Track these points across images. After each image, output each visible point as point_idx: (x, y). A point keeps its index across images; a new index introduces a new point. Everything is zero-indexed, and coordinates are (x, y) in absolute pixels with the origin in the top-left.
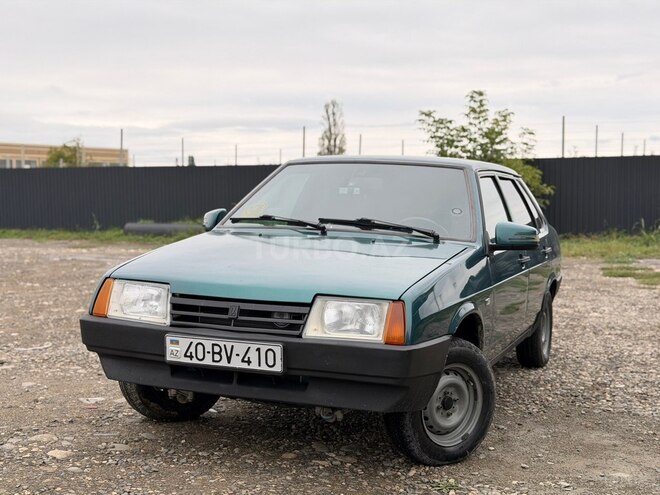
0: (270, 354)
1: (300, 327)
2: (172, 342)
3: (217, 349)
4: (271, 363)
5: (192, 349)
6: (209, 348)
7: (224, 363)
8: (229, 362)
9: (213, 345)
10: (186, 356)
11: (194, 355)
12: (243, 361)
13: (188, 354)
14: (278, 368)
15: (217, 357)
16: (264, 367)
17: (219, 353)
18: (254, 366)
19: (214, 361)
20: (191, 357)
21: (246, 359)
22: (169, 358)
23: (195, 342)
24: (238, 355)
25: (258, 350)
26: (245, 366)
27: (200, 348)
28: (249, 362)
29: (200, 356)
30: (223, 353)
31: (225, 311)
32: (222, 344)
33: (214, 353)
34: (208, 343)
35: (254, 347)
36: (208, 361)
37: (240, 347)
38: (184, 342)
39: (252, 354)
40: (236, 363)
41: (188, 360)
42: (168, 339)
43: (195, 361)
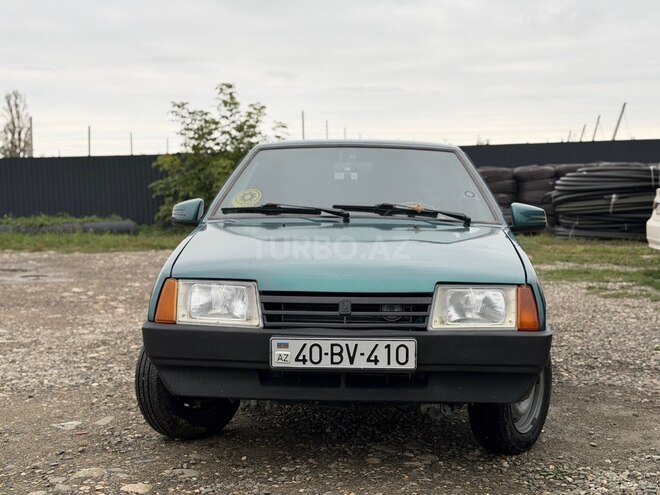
0: (402, 351)
1: (424, 319)
2: (280, 346)
3: (337, 350)
4: (402, 359)
5: (306, 353)
6: (326, 348)
7: (346, 364)
8: (352, 363)
9: (332, 345)
10: (297, 360)
11: (308, 358)
12: (369, 360)
13: (301, 358)
14: (411, 365)
15: (337, 359)
16: (394, 365)
17: (340, 354)
18: (382, 365)
19: (332, 363)
20: (304, 361)
21: (373, 358)
22: (275, 363)
23: (310, 343)
24: (362, 354)
25: (388, 347)
26: (372, 365)
27: (316, 350)
28: (376, 361)
29: (316, 358)
30: (345, 354)
31: (335, 307)
32: (343, 343)
33: (333, 354)
34: (326, 345)
35: (382, 344)
36: (326, 364)
37: (365, 345)
38: (295, 345)
39: (381, 354)
40: (361, 363)
41: (300, 365)
42: (274, 342)
43: (309, 365)
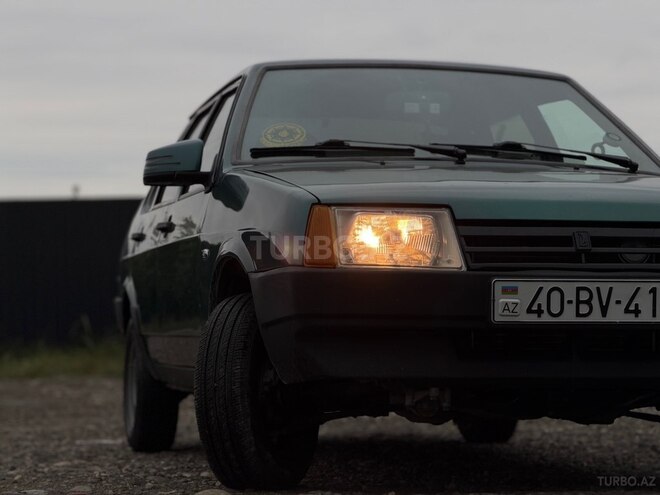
2: (505, 291)
3: (584, 296)
5: (542, 300)
6: (570, 295)
7: (596, 317)
8: (604, 315)
9: (579, 289)
10: (529, 311)
11: (544, 308)
12: (627, 311)
13: (535, 308)
15: (584, 309)
17: (588, 302)
18: (645, 317)
19: (578, 315)
20: (539, 312)
21: (632, 308)
22: (499, 316)
23: (548, 286)
24: (618, 302)
25: (653, 291)
26: (631, 318)
27: (556, 296)
28: (637, 312)
29: (555, 309)
30: (595, 302)
32: (593, 287)
33: (579, 302)
34: (569, 289)
35: (646, 287)
36: (569, 316)
37: (623, 290)
38: (527, 289)
39: (644, 301)
40: (616, 315)
41: (533, 318)
42: (498, 285)
43: (546, 318)
